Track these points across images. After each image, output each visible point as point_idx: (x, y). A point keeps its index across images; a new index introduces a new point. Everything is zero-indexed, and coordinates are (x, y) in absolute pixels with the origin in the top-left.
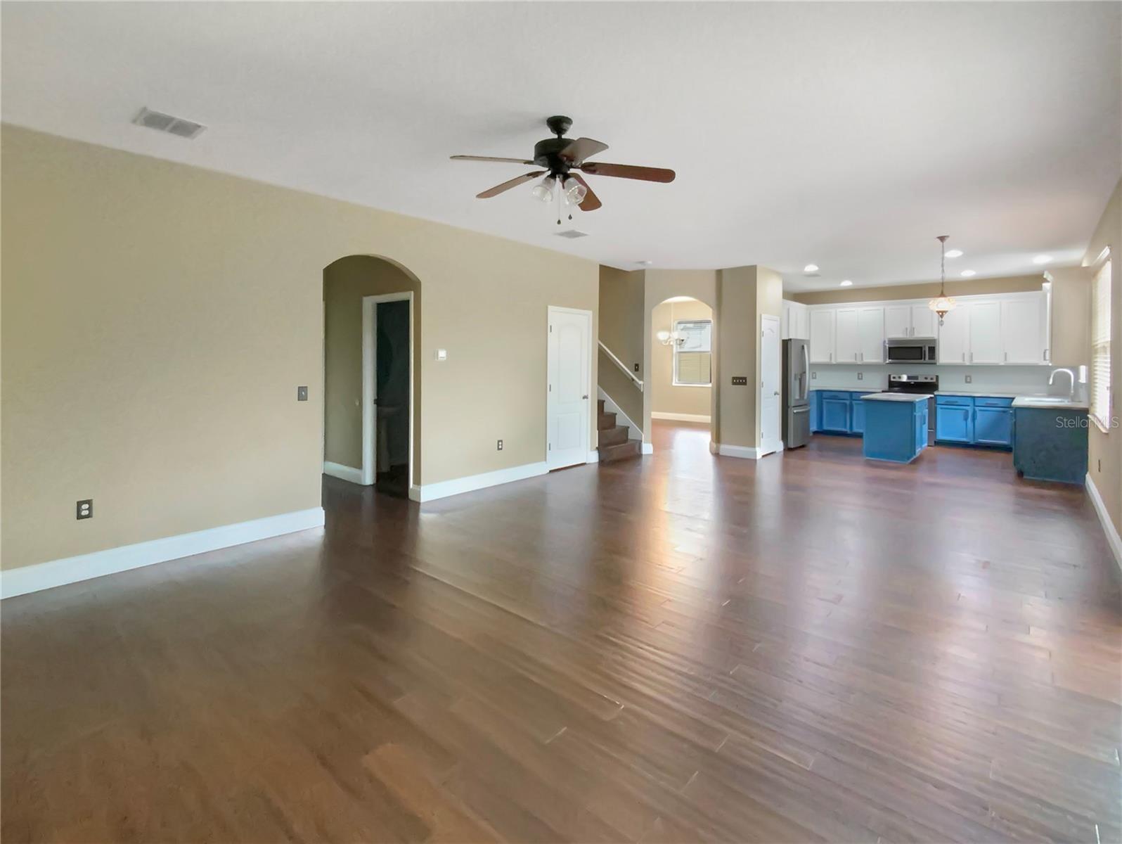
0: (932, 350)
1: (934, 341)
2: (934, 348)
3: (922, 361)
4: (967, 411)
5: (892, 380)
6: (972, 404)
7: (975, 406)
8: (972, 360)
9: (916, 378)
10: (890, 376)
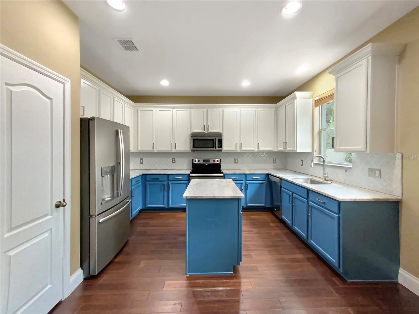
0: (220, 141)
1: (220, 135)
2: (221, 139)
3: (214, 149)
4: (242, 184)
5: (194, 162)
6: (244, 179)
7: (246, 180)
8: (241, 148)
9: (208, 161)
10: (193, 160)
